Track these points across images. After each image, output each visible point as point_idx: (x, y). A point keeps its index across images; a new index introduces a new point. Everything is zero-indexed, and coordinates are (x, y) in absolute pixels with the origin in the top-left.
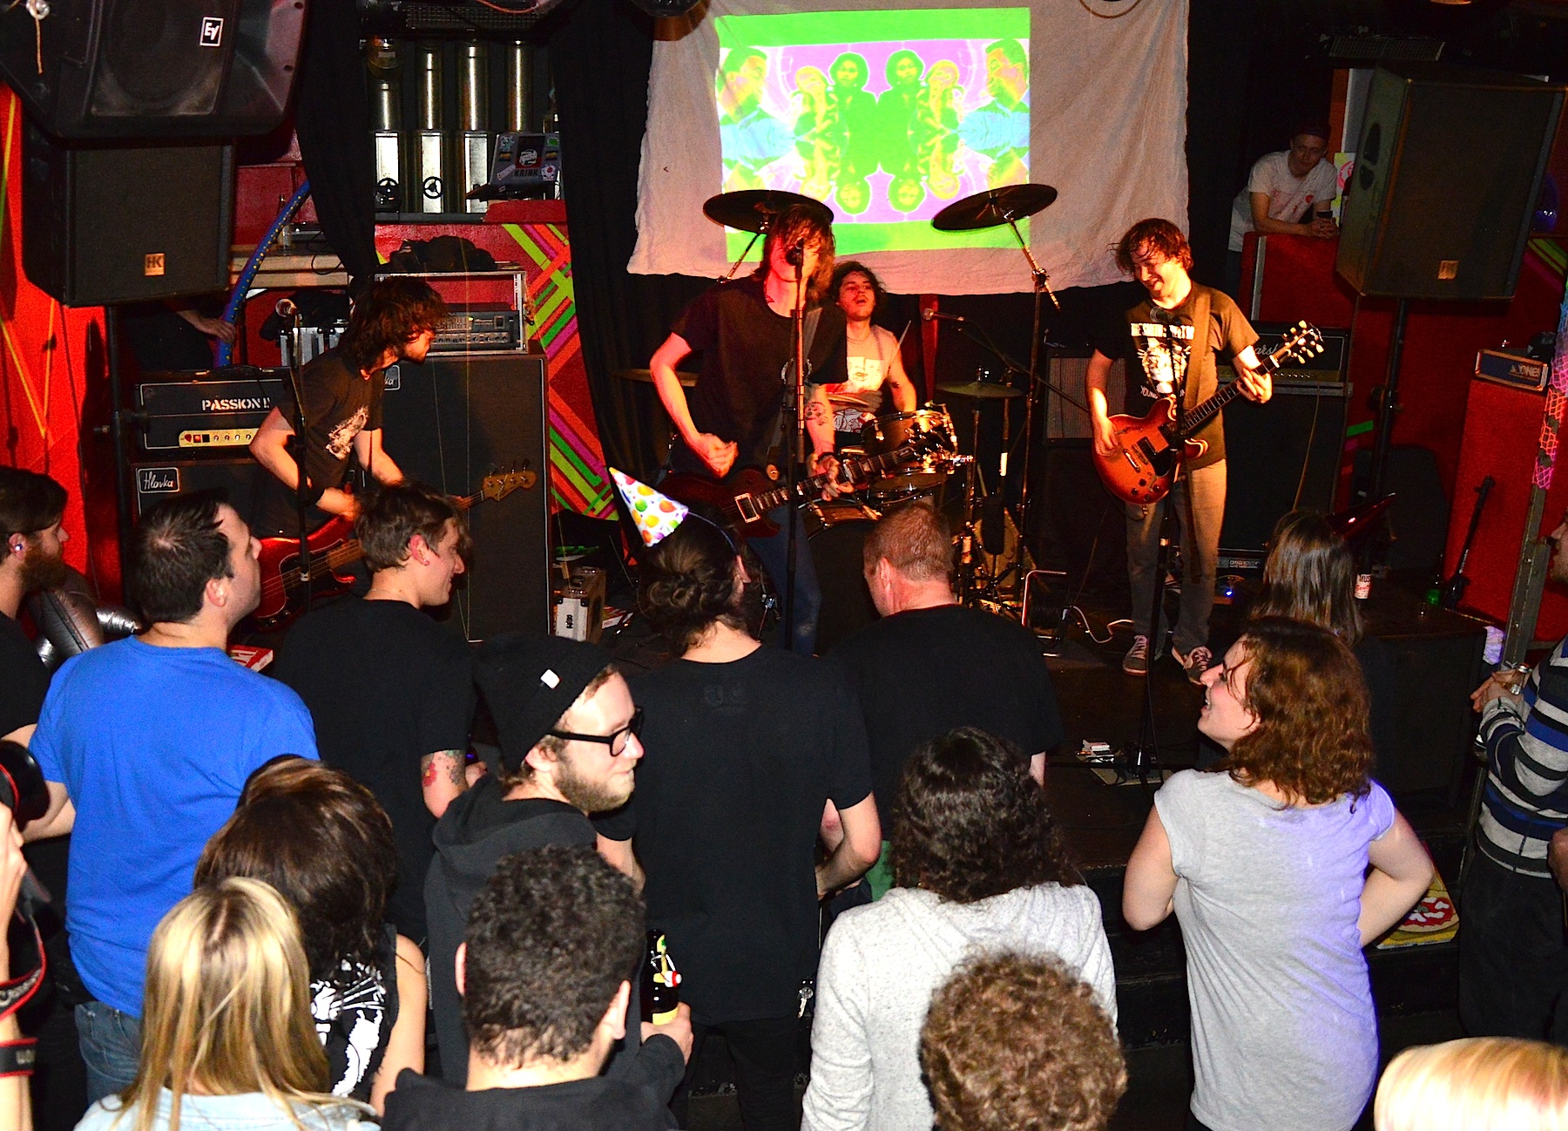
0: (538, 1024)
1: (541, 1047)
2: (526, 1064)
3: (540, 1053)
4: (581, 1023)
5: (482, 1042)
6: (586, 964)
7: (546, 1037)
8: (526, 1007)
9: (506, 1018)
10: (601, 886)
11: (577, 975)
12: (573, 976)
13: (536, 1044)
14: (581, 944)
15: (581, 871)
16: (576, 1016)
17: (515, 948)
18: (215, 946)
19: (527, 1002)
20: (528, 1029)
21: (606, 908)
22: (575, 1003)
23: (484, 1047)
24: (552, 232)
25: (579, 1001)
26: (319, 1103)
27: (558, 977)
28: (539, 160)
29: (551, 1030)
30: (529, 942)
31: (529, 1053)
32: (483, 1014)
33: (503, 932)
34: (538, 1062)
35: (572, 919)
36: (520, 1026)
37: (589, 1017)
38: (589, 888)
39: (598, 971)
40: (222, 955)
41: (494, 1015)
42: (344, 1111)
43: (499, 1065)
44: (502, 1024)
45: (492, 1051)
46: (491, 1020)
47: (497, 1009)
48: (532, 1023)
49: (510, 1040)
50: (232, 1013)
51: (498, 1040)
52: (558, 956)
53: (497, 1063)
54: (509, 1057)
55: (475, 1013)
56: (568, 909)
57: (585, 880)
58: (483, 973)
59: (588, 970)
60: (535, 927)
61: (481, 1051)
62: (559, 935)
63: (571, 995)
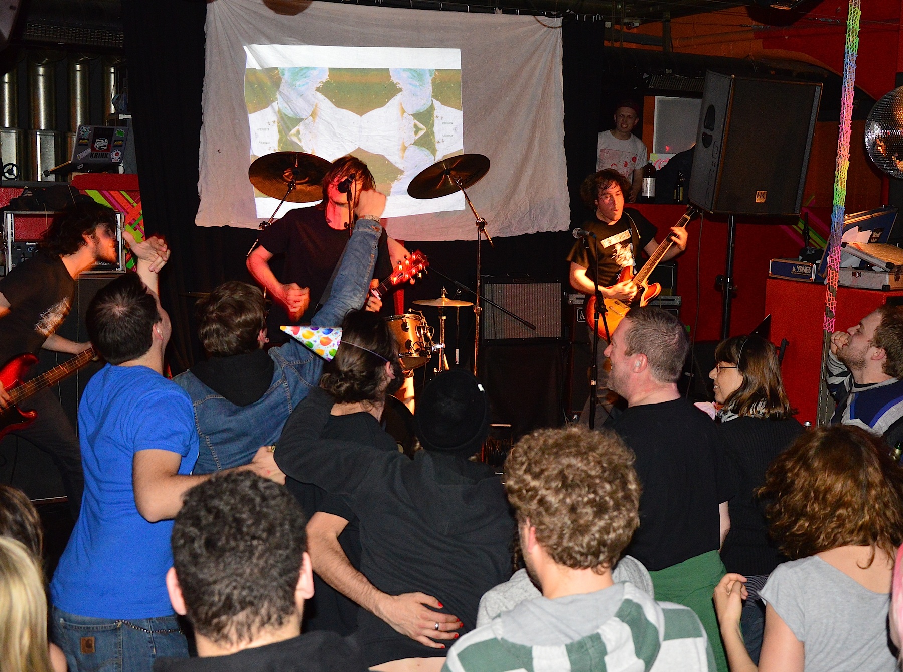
0: (256, 602)
1: (262, 620)
2: (254, 638)
3: (263, 624)
4: (284, 591)
6: (278, 546)
7: (263, 611)
8: (244, 593)
11: (275, 556)
12: (272, 557)
13: (258, 620)
14: (270, 532)
16: (281, 587)
17: (223, 551)
19: (243, 588)
20: (248, 610)
22: (279, 577)
24: (124, 197)
25: (281, 575)
27: (262, 563)
28: (109, 145)
29: (266, 604)
30: (233, 543)
31: (254, 629)
33: (210, 545)
34: (263, 633)
35: (258, 517)
36: (243, 609)
41: (219, 609)
44: (228, 615)
45: (226, 638)
46: (218, 615)
48: (251, 604)
49: (238, 623)
51: (228, 628)
52: (257, 546)
53: (232, 644)
55: (201, 616)
56: (252, 511)
59: (281, 550)
60: (233, 531)
62: (253, 531)
63: (275, 572)
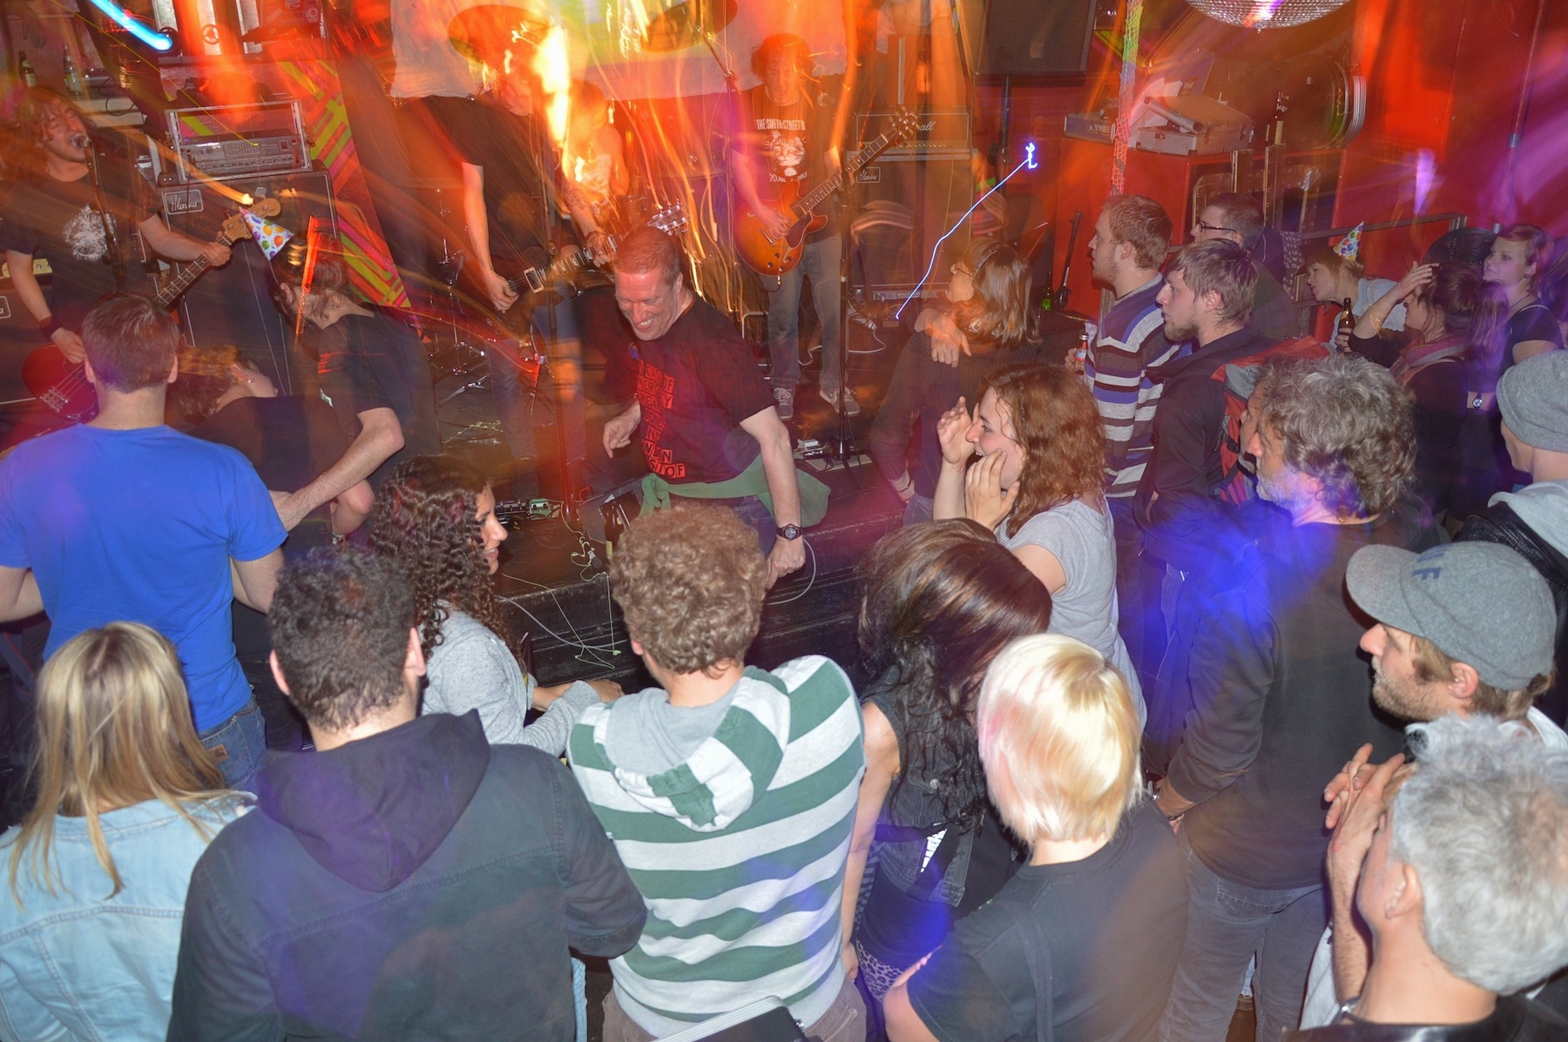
0: (356, 684)
1: (365, 701)
2: (360, 721)
3: (367, 707)
4: (389, 672)
5: (319, 718)
6: (377, 625)
7: (365, 693)
8: (343, 674)
9: (328, 689)
10: (366, 563)
11: (373, 635)
12: (371, 636)
13: (361, 701)
14: (367, 610)
15: (345, 557)
16: (383, 667)
17: (316, 633)
18: (95, 675)
19: (341, 670)
20: (350, 691)
21: (376, 578)
22: (379, 658)
23: (323, 720)
25: (382, 654)
26: (206, 798)
27: (359, 642)
29: (368, 686)
30: (326, 623)
31: (358, 711)
32: (310, 696)
33: (302, 624)
34: (368, 716)
36: (343, 691)
37: (394, 665)
38: (356, 567)
39: (387, 625)
40: (102, 684)
41: (320, 691)
42: (229, 801)
43: (341, 729)
44: (329, 696)
45: (330, 721)
46: (318, 697)
47: (320, 686)
48: (351, 685)
49: (340, 705)
50: (117, 730)
51: (331, 710)
52: (353, 626)
53: (338, 728)
54: (345, 719)
55: (303, 698)
57: (351, 562)
58: (297, 664)
59: (379, 628)
60: (326, 610)
61: (322, 724)
62: (347, 609)
63: (374, 653)
